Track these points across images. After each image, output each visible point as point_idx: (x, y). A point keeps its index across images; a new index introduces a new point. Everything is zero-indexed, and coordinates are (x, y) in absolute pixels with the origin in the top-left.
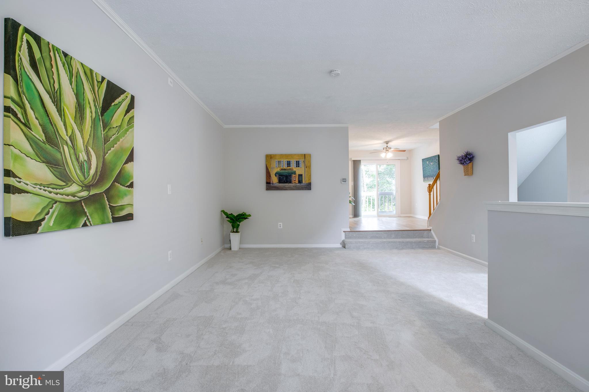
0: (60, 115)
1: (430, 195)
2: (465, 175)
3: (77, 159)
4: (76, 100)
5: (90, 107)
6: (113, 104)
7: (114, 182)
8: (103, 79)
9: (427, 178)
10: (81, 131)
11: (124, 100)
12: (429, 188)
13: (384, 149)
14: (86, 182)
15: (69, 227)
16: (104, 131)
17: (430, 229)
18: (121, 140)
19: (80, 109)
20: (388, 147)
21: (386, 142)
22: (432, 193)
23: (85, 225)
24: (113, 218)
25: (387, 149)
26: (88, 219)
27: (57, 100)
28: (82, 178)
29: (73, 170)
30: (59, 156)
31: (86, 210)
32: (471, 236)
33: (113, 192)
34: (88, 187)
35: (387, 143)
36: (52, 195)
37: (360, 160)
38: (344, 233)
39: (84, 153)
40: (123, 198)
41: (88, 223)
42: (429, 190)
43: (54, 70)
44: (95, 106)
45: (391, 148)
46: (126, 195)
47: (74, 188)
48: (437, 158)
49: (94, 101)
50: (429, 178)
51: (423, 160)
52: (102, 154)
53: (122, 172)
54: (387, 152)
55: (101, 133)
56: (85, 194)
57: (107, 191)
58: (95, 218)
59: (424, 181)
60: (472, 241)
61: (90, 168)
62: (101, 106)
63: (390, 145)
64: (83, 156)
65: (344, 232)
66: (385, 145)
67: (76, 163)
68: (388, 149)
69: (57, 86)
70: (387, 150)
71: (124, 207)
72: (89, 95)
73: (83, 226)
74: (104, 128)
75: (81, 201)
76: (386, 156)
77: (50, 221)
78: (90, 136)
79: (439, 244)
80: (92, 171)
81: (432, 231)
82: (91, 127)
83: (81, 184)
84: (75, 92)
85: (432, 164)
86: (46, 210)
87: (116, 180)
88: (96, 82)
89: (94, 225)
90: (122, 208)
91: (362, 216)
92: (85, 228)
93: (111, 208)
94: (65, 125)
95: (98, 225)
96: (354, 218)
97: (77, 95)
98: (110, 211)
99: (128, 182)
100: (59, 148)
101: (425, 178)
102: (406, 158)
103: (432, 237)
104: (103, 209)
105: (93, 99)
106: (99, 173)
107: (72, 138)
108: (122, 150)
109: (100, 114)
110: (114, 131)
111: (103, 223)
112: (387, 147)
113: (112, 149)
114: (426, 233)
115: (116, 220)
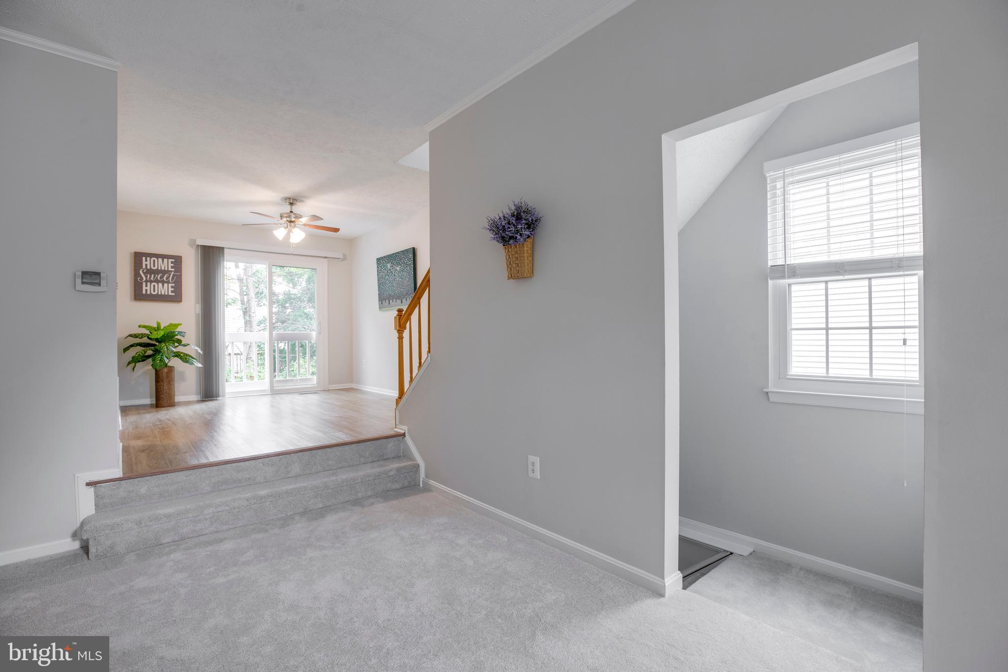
1: (401, 338)
2: (511, 277)
9: (387, 301)
12: (399, 319)
13: (282, 217)
17: (403, 432)
20: (295, 214)
21: (290, 199)
22: (406, 334)
25: (290, 217)
32: (527, 457)
35: (291, 204)
37: (223, 248)
38: (91, 490)
42: (400, 325)
45: (301, 217)
48: (411, 256)
50: (391, 301)
51: (378, 260)
54: (291, 226)
59: (380, 308)
60: (530, 474)
63: (298, 208)
65: (88, 484)
66: (287, 209)
68: (293, 219)
70: (291, 222)
76: (288, 236)
79: (427, 476)
81: (408, 438)
85: (398, 269)
91: (227, 396)
96: (202, 401)
101: (384, 302)
102: (341, 257)
103: (405, 455)
112: (291, 212)
114: (391, 444)
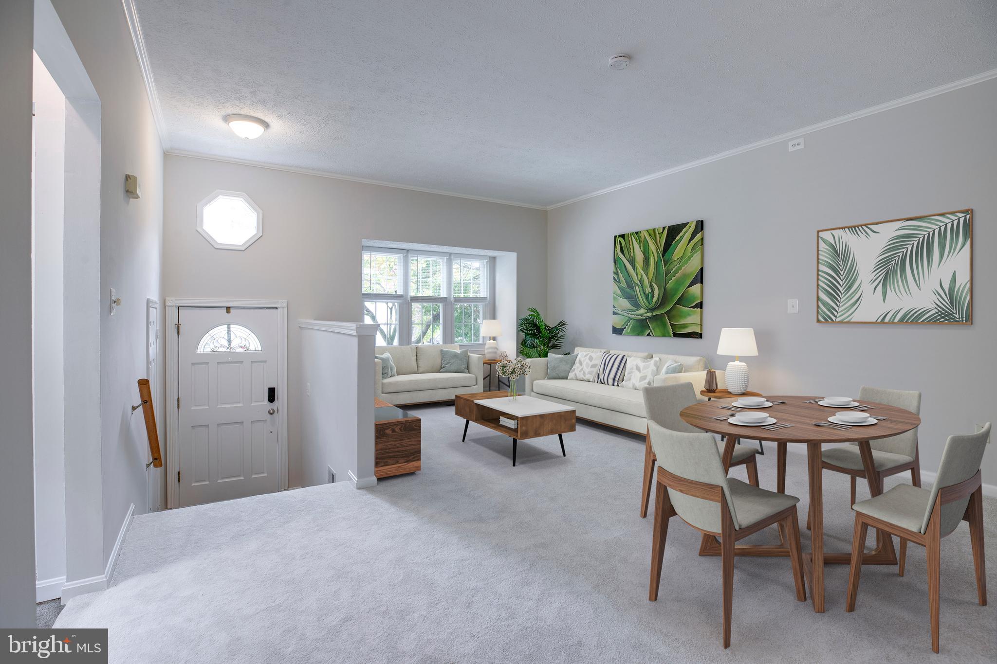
0: (634, 270)
3: (644, 293)
4: (643, 256)
5: (654, 256)
6: (674, 241)
7: (675, 304)
8: (664, 228)
10: (647, 275)
11: (685, 232)
14: (650, 307)
15: (638, 335)
16: (665, 267)
18: (683, 268)
19: (646, 260)
23: (649, 335)
24: (673, 333)
26: (651, 331)
27: (632, 262)
28: (648, 304)
29: (642, 300)
30: (633, 293)
31: (650, 325)
33: (674, 313)
34: (651, 310)
36: (630, 315)
39: (649, 288)
40: (685, 317)
41: (651, 334)
43: (631, 247)
44: (658, 252)
46: (689, 315)
47: (642, 311)
49: (657, 249)
52: (663, 285)
53: (685, 295)
55: (663, 269)
56: (649, 314)
57: (668, 313)
58: (658, 331)
61: (653, 297)
62: (662, 249)
64: (648, 290)
67: (643, 296)
69: (632, 255)
71: (687, 325)
72: (652, 247)
73: (647, 335)
74: (665, 265)
75: (646, 319)
77: (628, 330)
78: (653, 275)
80: (655, 299)
82: (654, 269)
83: (646, 308)
84: (643, 251)
86: (626, 324)
87: (679, 302)
88: (658, 235)
89: (656, 336)
90: (685, 326)
92: (649, 337)
93: (672, 325)
94: (637, 275)
95: (659, 336)
97: (644, 253)
98: (671, 327)
99: (693, 303)
100: (633, 289)
104: (664, 325)
105: (655, 248)
106: (660, 300)
107: (641, 281)
108: (685, 276)
109: (661, 256)
110: (675, 263)
111: (664, 336)
113: (674, 278)
115: (676, 335)
